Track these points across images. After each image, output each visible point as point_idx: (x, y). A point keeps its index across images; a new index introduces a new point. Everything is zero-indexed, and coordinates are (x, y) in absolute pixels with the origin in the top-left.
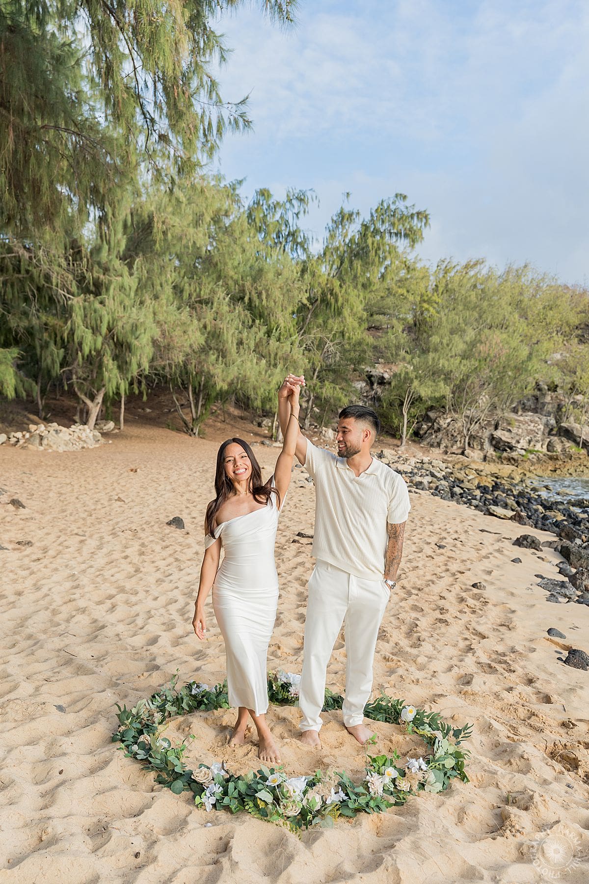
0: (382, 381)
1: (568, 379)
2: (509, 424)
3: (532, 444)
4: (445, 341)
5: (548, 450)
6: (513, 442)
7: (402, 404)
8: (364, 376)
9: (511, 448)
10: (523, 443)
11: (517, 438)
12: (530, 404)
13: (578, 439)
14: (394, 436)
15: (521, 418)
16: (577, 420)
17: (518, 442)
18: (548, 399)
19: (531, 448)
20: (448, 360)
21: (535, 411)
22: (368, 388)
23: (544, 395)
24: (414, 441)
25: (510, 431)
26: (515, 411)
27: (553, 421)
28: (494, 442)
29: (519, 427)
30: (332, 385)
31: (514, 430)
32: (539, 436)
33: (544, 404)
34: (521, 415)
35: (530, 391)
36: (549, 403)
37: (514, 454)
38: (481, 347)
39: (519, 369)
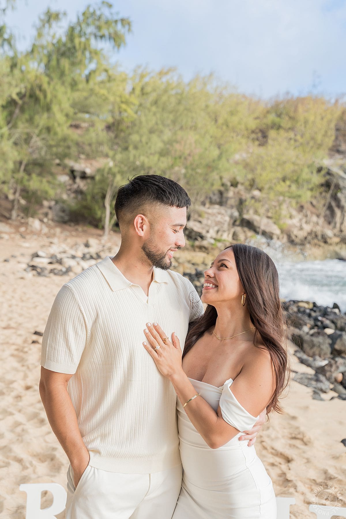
0: (84, 176)
1: (250, 176)
2: (200, 215)
3: (220, 233)
4: (144, 139)
5: (233, 239)
6: (204, 233)
7: (104, 197)
8: (67, 171)
9: (202, 237)
10: (212, 233)
11: (207, 228)
12: (216, 198)
13: (258, 230)
14: (96, 226)
15: (210, 211)
16: (256, 212)
17: (208, 232)
18: (231, 194)
19: (218, 237)
20: (148, 157)
21: (221, 203)
22: (71, 182)
23: (227, 190)
24: (115, 231)
25: (200, 222)
26: (203, 204)
27: (236, 214)
28: (187, 232)
29: (208, 219)
30: (39, 178)
31: (204, 221)
32: (226, 227)
33: (227, 199)
34: (209, 208)
35: (217, 186)
36: (231, 198)
37: (205, 243)
38: (177, 146)
39: (211, 167)
